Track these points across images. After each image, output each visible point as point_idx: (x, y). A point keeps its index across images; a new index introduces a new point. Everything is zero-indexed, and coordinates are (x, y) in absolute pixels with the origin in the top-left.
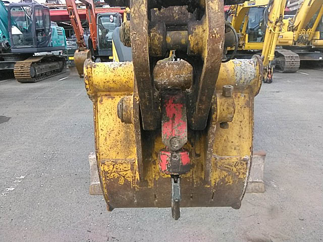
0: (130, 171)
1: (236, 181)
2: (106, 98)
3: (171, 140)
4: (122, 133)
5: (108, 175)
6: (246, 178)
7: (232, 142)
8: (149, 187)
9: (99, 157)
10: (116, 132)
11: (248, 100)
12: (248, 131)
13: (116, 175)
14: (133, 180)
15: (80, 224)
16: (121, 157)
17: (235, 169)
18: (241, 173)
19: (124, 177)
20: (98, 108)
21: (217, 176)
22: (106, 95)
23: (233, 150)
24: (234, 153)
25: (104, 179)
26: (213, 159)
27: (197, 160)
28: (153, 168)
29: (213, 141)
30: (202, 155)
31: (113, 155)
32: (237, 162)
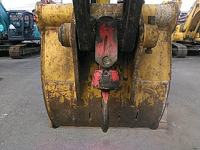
0: (69, 91)
1: (156, 102)
2: (52, 32)
3: (103, 59)
4: (64, 60)
5: (51, 94)
6: (165, 100)
7: (154, 69)
8: (85, 106)
9: (43, 79)
10: (58, 59)
11: (167, 36)
12: (167, 60)
13: (58, 95)
14: (71, 99)
15: (41, 146)
16: (61, 79)
17: (156, 92)
18: (161, 96)
19: (64, 96)
20: (46, 39)
21: (141, 98)
22: (52, 29)
23: (155, 76)
24: (156, 78)
25: (47, 97)
26: (138, 83)
27: (125, 83)
28: (88, 88)
29: (139, 62)
30: (129, 79)
31: (56, 78)
32: (158, 85)
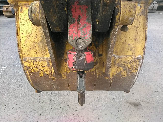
0: (47, 67)
1: (129, 75)
2: (25, 7)
3: (76, 41)
4: (39, 37)
5: (31, 69)
6: (137, 73)
7: (129, 44)
8: (63, 78)
9: (21, 56)
10: (34, 35)
12: (142, 34)
13: (37, 70)
14: (50, 73)
17: (129, 66)
18: (134, 69)
19: (43, 71)
20: (20, 15)
21: (115, 71)
22: (25, 5)
23: (129, 51)
24: (130, 53)
25: (28, 72)
26: (113, 58)
27: (100, 59)
28: (65, 65)
30: (104, 55)
31: (32, 54)
32: (132, 60)
